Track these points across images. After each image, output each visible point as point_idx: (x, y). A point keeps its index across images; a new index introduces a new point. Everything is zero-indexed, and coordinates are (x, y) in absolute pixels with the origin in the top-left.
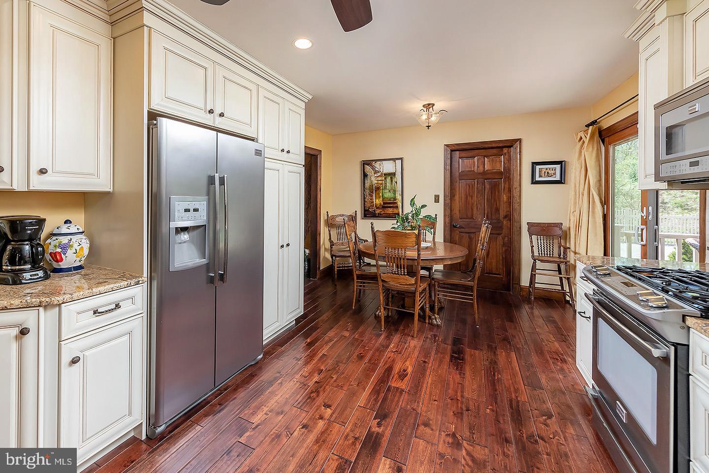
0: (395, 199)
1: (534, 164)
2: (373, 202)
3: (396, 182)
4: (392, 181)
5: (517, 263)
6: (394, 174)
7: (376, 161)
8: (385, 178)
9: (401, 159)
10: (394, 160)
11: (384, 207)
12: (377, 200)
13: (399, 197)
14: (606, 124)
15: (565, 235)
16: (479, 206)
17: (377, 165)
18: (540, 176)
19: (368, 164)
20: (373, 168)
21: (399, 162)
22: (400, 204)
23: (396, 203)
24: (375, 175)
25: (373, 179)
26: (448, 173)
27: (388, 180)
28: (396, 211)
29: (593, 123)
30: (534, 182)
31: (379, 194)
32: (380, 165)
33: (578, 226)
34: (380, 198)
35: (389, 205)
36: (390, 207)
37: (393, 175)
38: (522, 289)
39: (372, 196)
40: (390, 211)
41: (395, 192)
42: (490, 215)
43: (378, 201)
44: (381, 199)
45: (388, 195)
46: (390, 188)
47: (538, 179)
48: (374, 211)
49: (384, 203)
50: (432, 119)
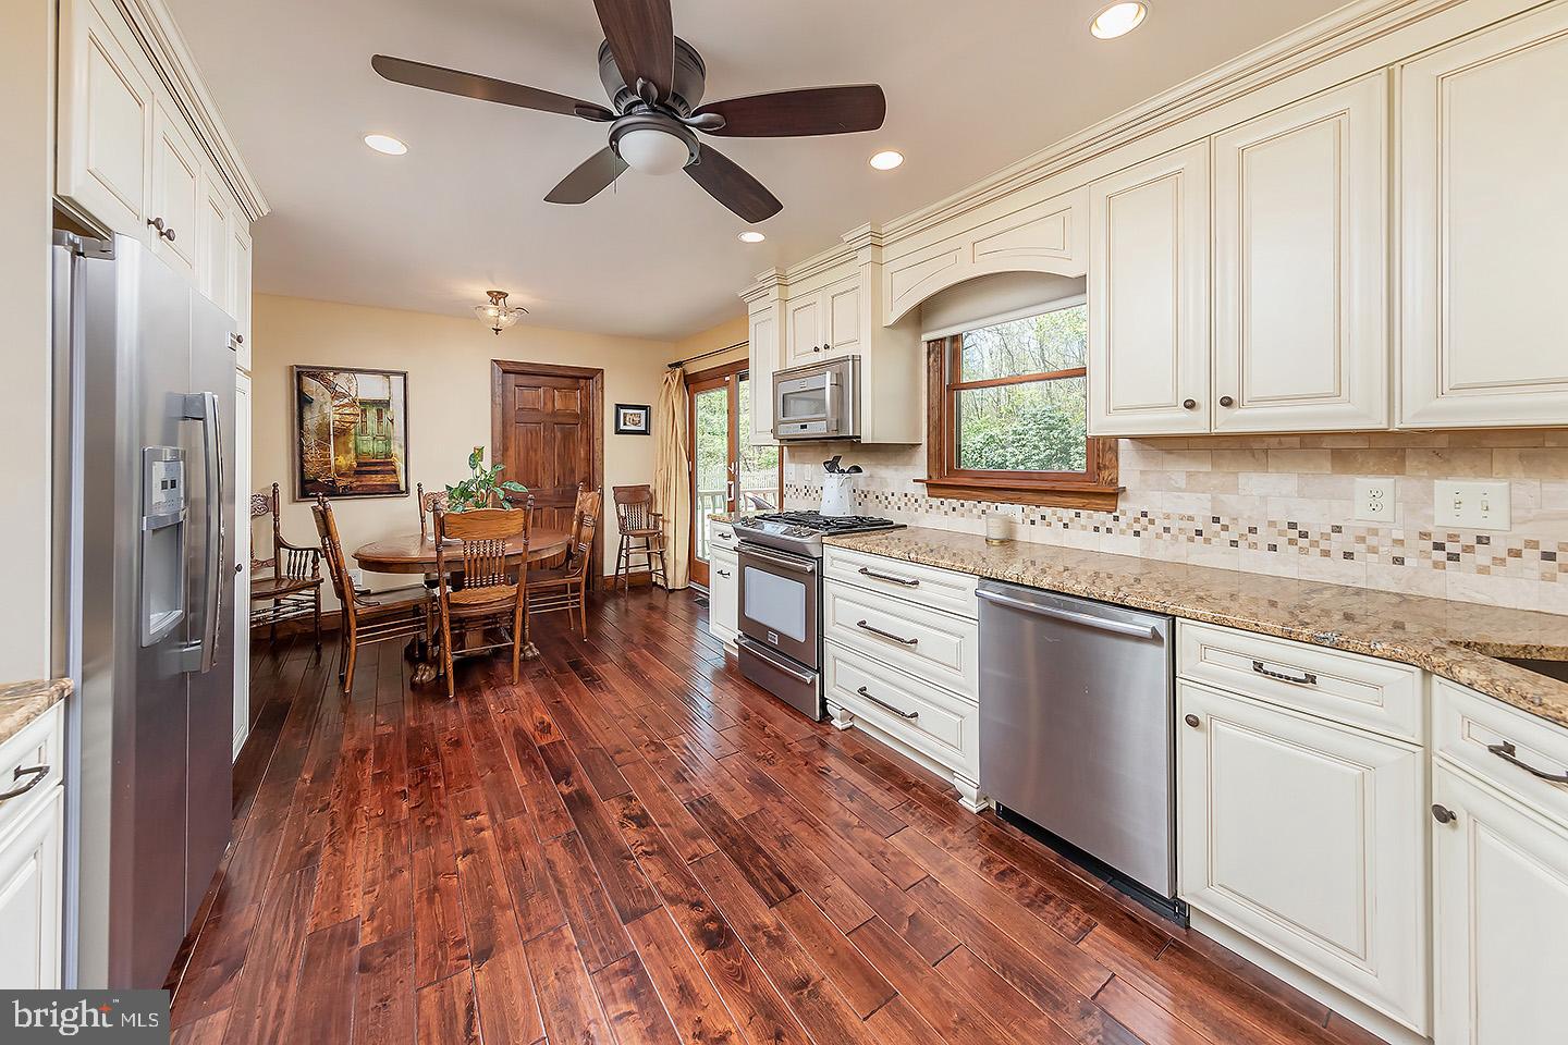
0: (388, 455)
1: (619, 407)
2: (328, 463)
3: (391, 421)
4: (380, 417)
5: (600, 546)
6: (387, 404)
7: (337, 371)
8: (364, 411)
9: (405, 375)
10: (387, 374)
11: (358, 473)
12: (341, 458)
13: (397, 451)
14: (692, 369)
15: (651, 502)
16: (547, 465)
17: (341, 381)
18: (625, 424)
19: (314, 376)
20: (330, 386)
21: (397, 381)
22: (400, 465)
23: (391, 463)
24: (336, 403)
25: (328, 409)
26: (499, 409)
27: (372, 413)
28: (390, 480)
29: (679, 364)
30: (619, 432)
31: (345, 444)
32: (349, 381)
33: (666, 489)
34: (348, 452)
35: (373, 468)
36: (377, 472)
37: (382, 406)
38: (606, 580)
39: (327, 449)
40: (376, 480)
41: (388, 440)
42: (562, 480)
43: (346, 461)
44: (352, 455)
45: (369, 446)
46: (375, 432)
47: (622, 427)
48: (333, 482)
49: (359, 465)
50: (502, 318)
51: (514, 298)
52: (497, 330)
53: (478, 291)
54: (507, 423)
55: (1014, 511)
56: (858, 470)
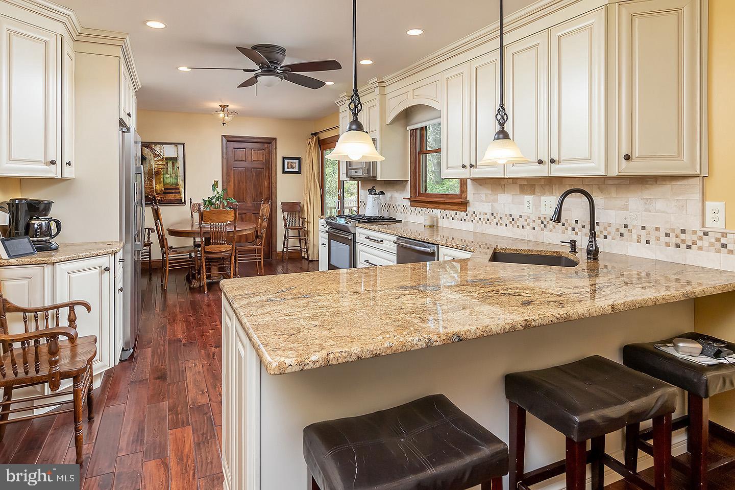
0: (177, 184)
1: (284, 158)
2: (152, 188)
3: (178, 168)
4: (173, 166)
5: (275, 234)
6: (176, 159)
7: (156, 144)
8: (167, 163)
9: (184, 144)
10: (176, 144)
11: (165, 193)
12: (158, 186)
13: (181, 183)
14: (323, 136)
15: (301, 211)
16: (248, 191)
17: (157, 149)
18: (288, 168)
19: (147, 147)
20: (153, 151)
21: (180, 147)
22: (182, 190)
23: (178, 189)
24: (156, 159)
25: (153, 162)
26: (225, 161)
27: (170, 164)
28: (178, 197)
29: (316, 134)
30: (284, 172)
31: (159, 179)
32: (161, 148)
33: (309, 204)
34: (160, 183)
35: (170, 191)
36: (172, 193)
37: (174, 160)
38: (278, 254)
39: (152, 181)
40: (172, 197)
41: (177, 177)
42: (256, 198)
43: (159, 187)
44: (162, 184)
45: (169, 180)
46: (171, 173)
47: (286, 170)
48: (155, 197)
49: (165, 189)
50: (226, 117)
51: (231, 107)
52: (224, 123)
53: (216, 105)
54: (229, 169)
55: (437, 212)
56: (382, 193)
